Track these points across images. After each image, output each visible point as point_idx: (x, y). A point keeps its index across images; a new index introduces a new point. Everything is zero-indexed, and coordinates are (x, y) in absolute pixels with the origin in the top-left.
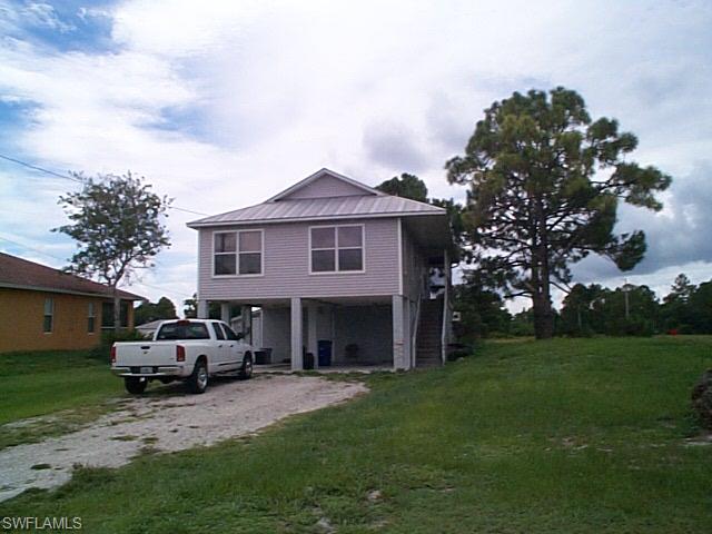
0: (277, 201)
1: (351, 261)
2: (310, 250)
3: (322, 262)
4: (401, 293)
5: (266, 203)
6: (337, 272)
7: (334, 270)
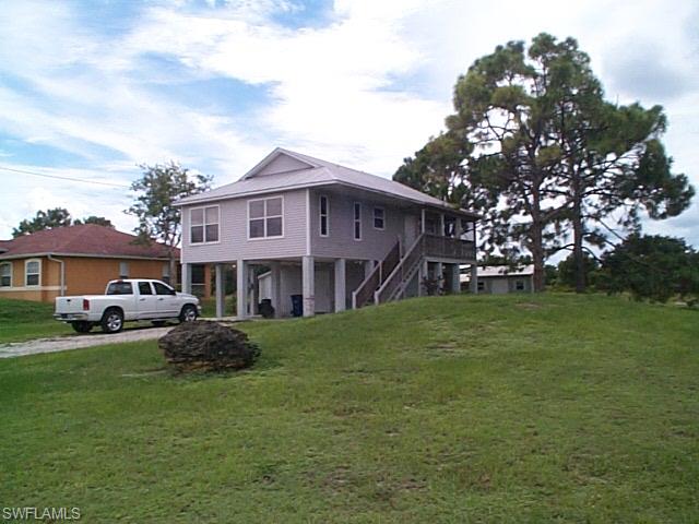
0: (248, 178)
1: (275, 228)
2: (248, 220)
3: (256, 230)
4: (308, 254)
5: (240, 180)
6: (266, 238)
7: (263, 236)
